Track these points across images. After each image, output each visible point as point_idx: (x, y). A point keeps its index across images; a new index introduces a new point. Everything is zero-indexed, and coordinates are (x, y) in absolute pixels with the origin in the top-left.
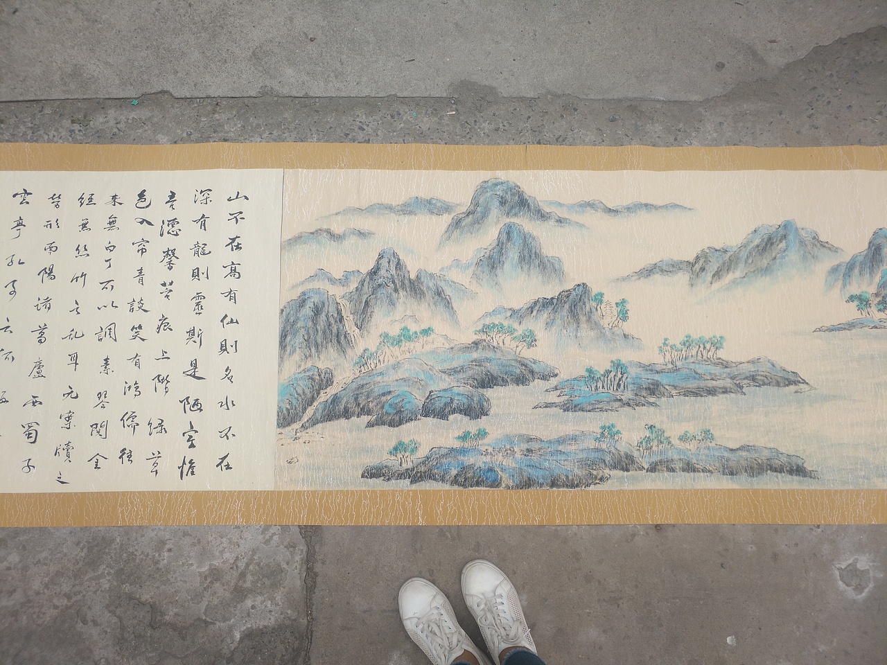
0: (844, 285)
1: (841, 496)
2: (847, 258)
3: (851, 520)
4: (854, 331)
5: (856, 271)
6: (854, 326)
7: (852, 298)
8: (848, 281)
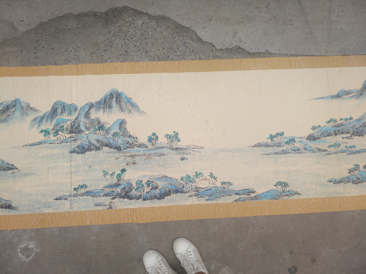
0: (39, 126)
1: (26, 217)
2: (42, 114)
3: (29, 227)
4: (41, 145)
5: (45, 120)
6: (42, 143)
7: (42, 131)
8: (41, 124)
